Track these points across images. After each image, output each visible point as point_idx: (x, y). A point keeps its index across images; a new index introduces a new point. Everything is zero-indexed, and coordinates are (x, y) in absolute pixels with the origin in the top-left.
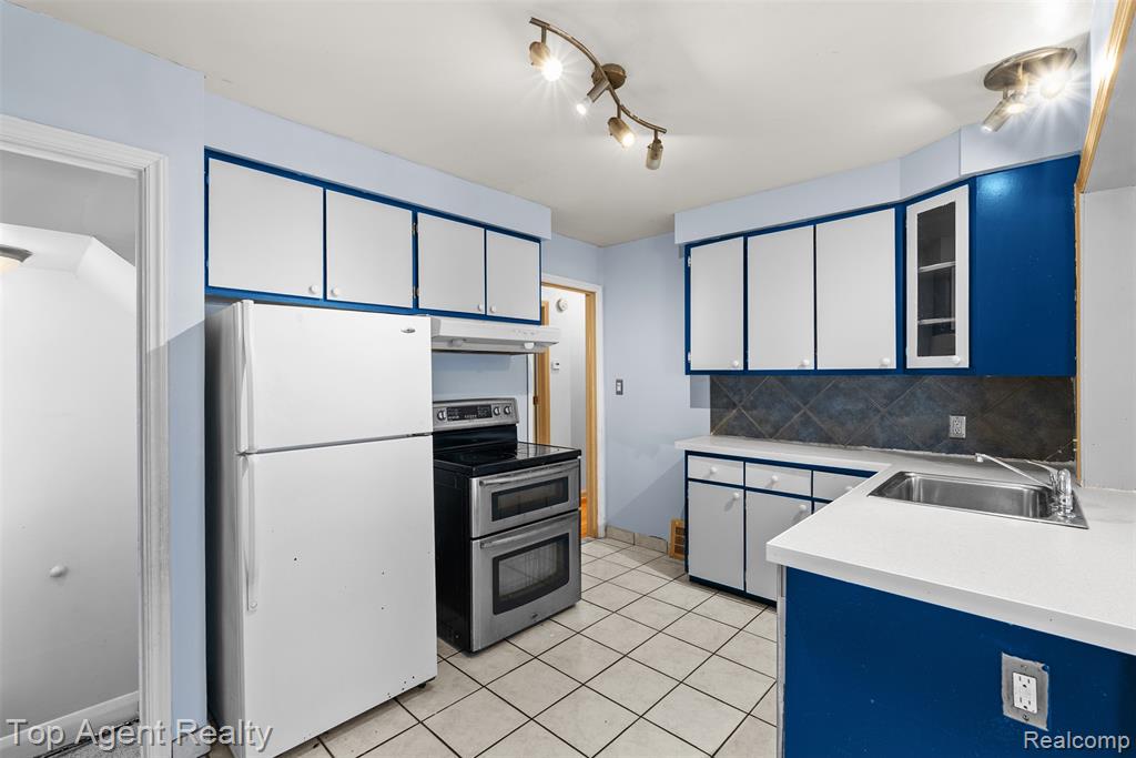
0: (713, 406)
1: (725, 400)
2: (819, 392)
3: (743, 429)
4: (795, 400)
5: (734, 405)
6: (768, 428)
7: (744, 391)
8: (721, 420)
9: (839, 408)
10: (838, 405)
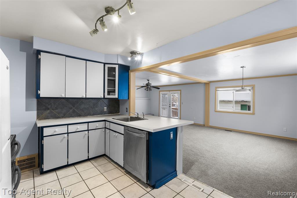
0: (38, 110)
1: (44, 108)
2: (78, 103)
3: (52, 116)
4: (71, 106)
5: (48, 109)
6: (62, 115)
7: (53, 104)
8: (42, 114)
9: (83, 107)
10: (83, 106)
